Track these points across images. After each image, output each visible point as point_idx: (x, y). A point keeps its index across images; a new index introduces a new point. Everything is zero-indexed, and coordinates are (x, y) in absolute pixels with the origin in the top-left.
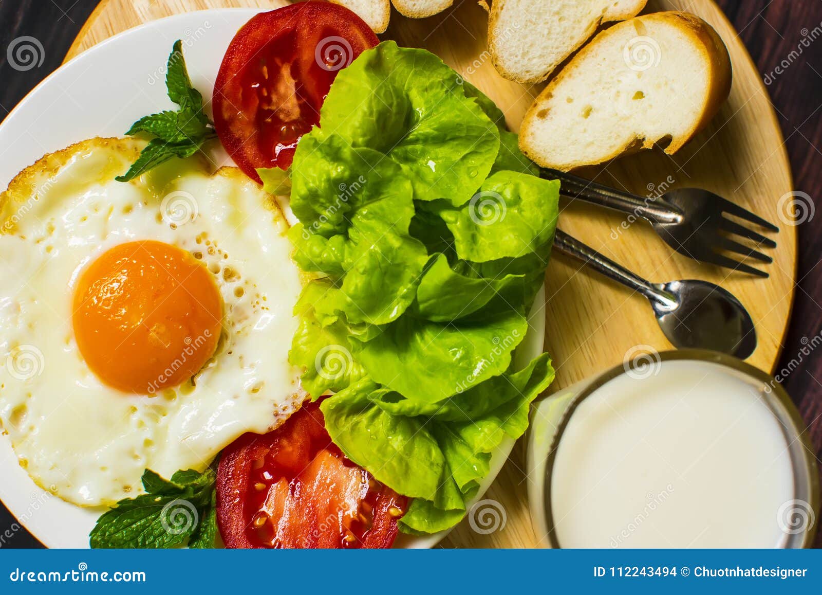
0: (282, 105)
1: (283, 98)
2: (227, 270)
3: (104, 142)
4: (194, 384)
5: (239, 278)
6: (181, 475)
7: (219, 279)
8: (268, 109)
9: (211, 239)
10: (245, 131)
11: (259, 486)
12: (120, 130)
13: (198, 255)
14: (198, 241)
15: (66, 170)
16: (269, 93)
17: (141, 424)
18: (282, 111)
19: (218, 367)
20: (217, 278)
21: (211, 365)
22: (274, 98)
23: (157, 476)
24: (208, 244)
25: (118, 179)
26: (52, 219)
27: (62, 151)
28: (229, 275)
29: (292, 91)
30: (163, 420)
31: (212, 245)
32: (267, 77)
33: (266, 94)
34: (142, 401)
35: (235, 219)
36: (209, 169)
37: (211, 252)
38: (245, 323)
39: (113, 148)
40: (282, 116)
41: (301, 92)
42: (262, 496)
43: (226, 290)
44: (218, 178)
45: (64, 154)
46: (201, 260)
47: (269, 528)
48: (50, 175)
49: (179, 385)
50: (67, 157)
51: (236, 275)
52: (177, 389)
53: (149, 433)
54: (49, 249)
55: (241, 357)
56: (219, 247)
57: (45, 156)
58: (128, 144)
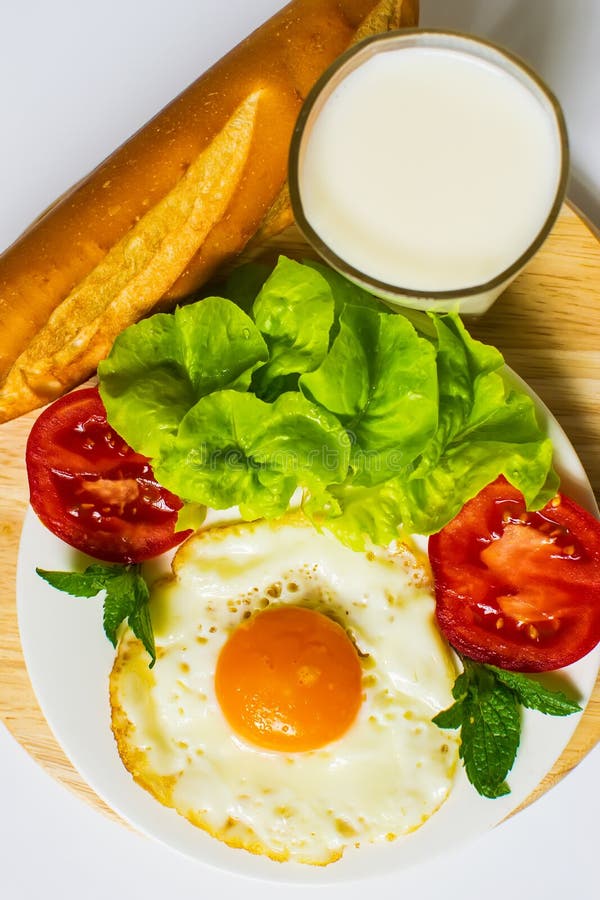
0: (123, 495)
1: (116, 492)
2: (269, 592)
3: (116, 669)
4: (367, 656)
5: (279, 583)
6: (456, 693)
7: (273, 600)
8: (125, 508)
9: (236, 598)
10: (142, 535)
11: (499, 624)
12: (110, 652)
13: (247, 615)
14: (235, 611)
15: (131, 714)
16: (108, 505)
17: (389, 717)
18: (127, 496)
19: (358, 628)
20: (273, 604)
21: (353, 635)
22: (113, 502)
23: (442, 713)
24: (239, 603)
25: (151, 666)
26: (173, 740)
27: (112, 712)
28: (274, 592)
29: (110, 483)
30: (390, 695)
31: (241, 599)
32: (93, 505)
33: (109, 509)
34: (368, 709)
35: (226, 569)
36: (170, 579)
37: (248, 602)
38: (323, 590)
39: (124, 664)
40: (133, 498)
41: (112, 476)
42: (510, 622)
43: (286, 597)
44: (179, 573)
45: (115, 710)
46: (252, 614)
47: (542, 625)
48: (133, 730)
49: (363, 670)
50: (119, 709)
51: (277, 586)
52: (366, 673)
53: (400, 711)
54: (200, 753)
55: (355, 604)
56: (246, 593)
57: (113, 729)
58: (125, 648)
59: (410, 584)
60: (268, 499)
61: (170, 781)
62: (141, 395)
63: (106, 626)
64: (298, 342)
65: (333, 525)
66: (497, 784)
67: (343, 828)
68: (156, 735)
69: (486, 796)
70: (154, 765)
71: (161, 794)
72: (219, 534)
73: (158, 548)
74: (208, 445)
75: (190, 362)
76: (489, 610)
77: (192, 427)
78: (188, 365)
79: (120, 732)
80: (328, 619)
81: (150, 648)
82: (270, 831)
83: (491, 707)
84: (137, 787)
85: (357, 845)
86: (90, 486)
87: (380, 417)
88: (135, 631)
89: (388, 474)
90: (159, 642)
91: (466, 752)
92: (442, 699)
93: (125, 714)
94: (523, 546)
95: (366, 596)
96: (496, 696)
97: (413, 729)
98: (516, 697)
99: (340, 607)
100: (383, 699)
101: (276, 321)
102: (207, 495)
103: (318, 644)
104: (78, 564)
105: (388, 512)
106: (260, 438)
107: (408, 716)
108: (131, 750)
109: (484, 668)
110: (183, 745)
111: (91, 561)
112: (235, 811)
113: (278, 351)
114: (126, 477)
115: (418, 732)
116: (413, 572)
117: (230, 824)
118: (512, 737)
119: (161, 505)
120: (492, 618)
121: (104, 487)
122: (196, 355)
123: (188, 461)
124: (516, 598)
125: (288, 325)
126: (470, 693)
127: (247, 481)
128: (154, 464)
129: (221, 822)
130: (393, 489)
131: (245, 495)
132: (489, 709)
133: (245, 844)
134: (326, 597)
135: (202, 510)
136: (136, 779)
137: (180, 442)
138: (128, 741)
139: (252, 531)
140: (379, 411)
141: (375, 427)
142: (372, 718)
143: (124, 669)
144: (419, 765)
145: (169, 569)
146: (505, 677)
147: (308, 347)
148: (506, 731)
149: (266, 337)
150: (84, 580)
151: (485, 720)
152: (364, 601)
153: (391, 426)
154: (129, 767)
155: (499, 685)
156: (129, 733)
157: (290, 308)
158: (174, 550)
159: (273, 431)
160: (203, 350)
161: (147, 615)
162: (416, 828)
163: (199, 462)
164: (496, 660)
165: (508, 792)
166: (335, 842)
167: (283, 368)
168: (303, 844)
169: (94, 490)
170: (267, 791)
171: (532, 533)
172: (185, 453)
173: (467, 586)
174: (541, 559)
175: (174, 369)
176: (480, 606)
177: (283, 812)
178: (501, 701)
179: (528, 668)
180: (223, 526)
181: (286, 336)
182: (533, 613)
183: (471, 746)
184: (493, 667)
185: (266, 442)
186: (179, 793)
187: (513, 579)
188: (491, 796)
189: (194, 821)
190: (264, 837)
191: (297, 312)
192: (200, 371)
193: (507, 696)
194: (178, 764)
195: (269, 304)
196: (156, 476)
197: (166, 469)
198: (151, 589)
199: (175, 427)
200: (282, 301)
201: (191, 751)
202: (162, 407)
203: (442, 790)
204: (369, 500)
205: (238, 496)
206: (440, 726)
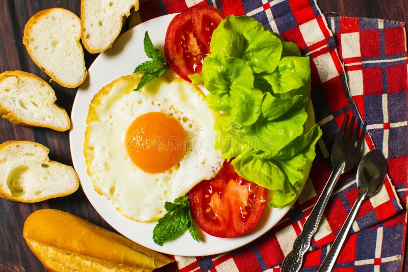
0: (193, 50)
1: (193, 46)
2: (184, 118)
3: (125, 78)
4: (179, 165)
5: (189, 120)
8: (188, 52)
10: (180, 63)
12: (130, 72)
13: (171, 115)
14: (170, 109)
15: (113, 91)
16: (187, 45)
17: (162, 185)
19: (188, 157)
20: (181, 122)
21: (185, 156)
22: (189, 47)
25: (134, 90)
26: (111, 112)
27: (110, 84)
28: (185, 120)
29: (195, 43)
30: (170, 182)
31: (176, 109)
32: (184, 40)
34: (160, 176)
35: (184, 98)
36: (169, 80)
37: (176, 112)
39: (129, 80)
40: (193, 54)
41: (199, 43)
43: (185, 126)
44: (173, 83)
50: (112, 86)
52: (173, 169)
53: (165, 188)
54: (112, 124)
56: (179, 110)
57: (103, 88)
58: (135, 77)
59: (212, 167)
61: (96, 118)
63: (139, 66)
67: (112, 191)
70: (99, 109)
71: (90, 118)
73: (178, 71)
79: (104, 91)
81: (139, 86)
82: (97, 164)
85: (109, 199)
88: (143, 77)
90: (144, 89)
93: (111, 89)
97: (162, 197)
100: (167, 180)
102: (209, 81)
106: (239, 90)
107: (165, 192)
108: (99, 98)
110: (111, 117)
114: (200, 48)
117: (92, 148)
128: (209, 56)
129: (91, 145)
133: (87, 158)
135: (202, 83)
136: (90, 106)
138: (102, 95)
142: (158, 179)
144: (150, 206)
145: (172, 78)
152: (199, 154)
154: (93, 101)
156: (105, 94)
159: (244, 93)
162: (126, 217)
163: (220, 71)
166: (106, 190)
168: (99, 179)
169: (191, 37)
170: (111, 156)
172: (220, 64)
181: (281, 75)
189: (86, 134)
190: (94, 163)
196: (206, 58)
197: (210, 61)
201: (111, 121)
205: (214, 92)
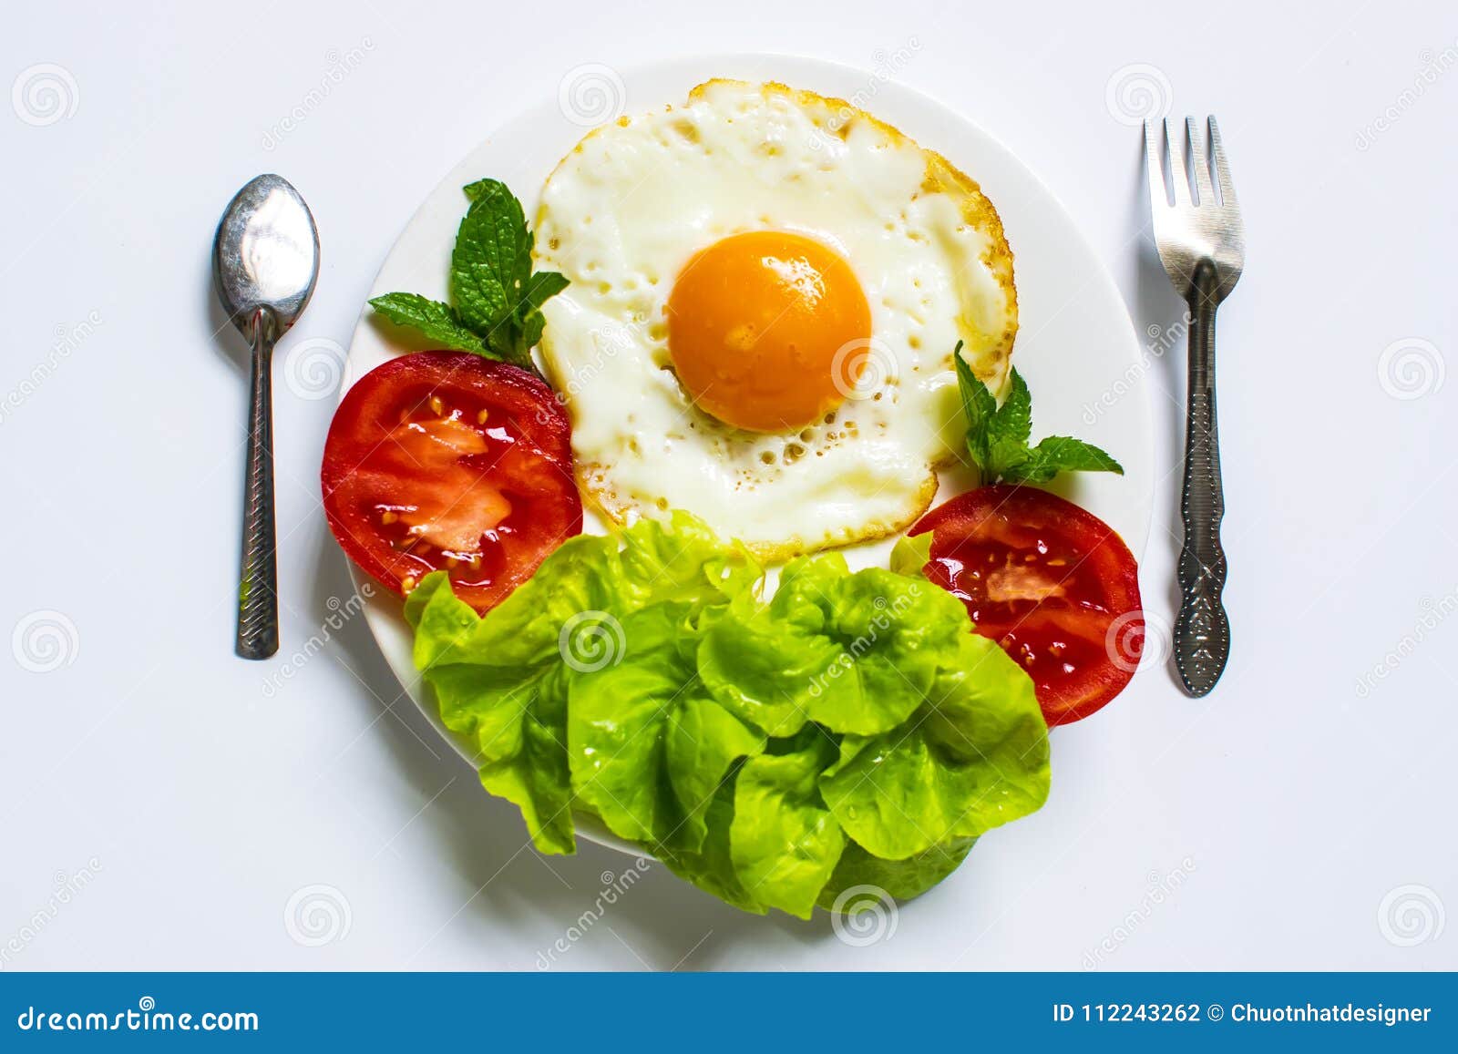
0: (1009, 579)
1: (1019, 583)
2: (801, 450)
3: (1009, 337)
4: (663, 368)
5: (787, 463)
6: (540, 321)
7: (795, 440)
8: (1006, 561)
9: (846, 441)
10: (981, 524)
11: (484, 415)
12: (1020, 359)
13: (830, 419)
14: (848, 424)
15: (987, 279)
16: (1029, 564)
17: (631, 285)
18: (1003, 576)
19: (676, 405)
20: (795, 434)
21: (682, 396)
22: (1022, 569)
23: (557, 292)
24: (842, 435)
25: (960, 344)
26: (928, 242)
27: (1013, 278)
28: (794, 451)
29: (1026, 594)
30: (630, 315)
31: (839, 440)
32: (1050, 563)
33: (1027, 559)
34: (660, 295)
35: (862, 481)
36: (941, 465)
37: (830, 437)
38: (726, 455)
39: (1000, 345)
40: (995, 576)
41: (1024, 605)
42: (469, 419)
43: (777, 445)
44: (927, 474)
45: (1008, 282)
46: (823, 421)
47: (425, 415)
48: (984, 254)
49: (667, 348)
50: (1003, 283)
51: (789, 460)
52: (663, 344)
53: (617, 294)
54: (890, 227)
55: (682, 438)
56: (834, 449)
57: (1011, 255)
58: (1000, 367)
59: (608, 467)
60: (810, 587)
61: (930, 186)
62: (992, 718)
63: (1027, 397)
64: (777, 800)
65: (716, 547)
66: (482, 199)
67: (689, 131)
68: (951, 249)
69: (497, 183)
70: (952, 207)
71: (941, 169)
72: (873, 529)
73: (959, 507)
74: (896, 657)
75: (928, 767)
76: (499, 434)
77: (917, 680)
78: (931, 765)
79: (1000, 251)
80: (719, 418)
81: (964, 369)
82: (789, 124)
83: (491, 302)
84: (974, 178)
85: (669, 109)
86: (1054, 590)
87: (654, 696)
88: (985, 391)
89: (640, 618)
90: (952, 378)
91: (525, 240)
92: (558, 311)
93: (995, 276)
94: (453, 523)
95: (667, 449)
96: (486, 317)
97: (598, 270)
98: (458, 317)
99: (702, 433)
100: (639, 307)
101: (810, 827)
102: (892, 587)
103: (729, 382)
104: (1070, 483)
105: (639, 566)
106: (823, 669)
107: (605, 287)
108: (984, 227)
109: (503, 355)
110: (914, 236)
111: (1051, 487)
112: (838, 149)
113: (806, 785)
114: (1004, 604)
115: (591, 266)
116: (604, 484)
117: (844, 131)
118: (463, 262)
119: (955, 566)
120: (493, 423)
121: (1036, 590)
122: (920, 779)
123: (921, 632)
124: (460, 452)
125: (792, 822)
126: (522, 320)
127: (839, 609)
128: (967, 624)
129: (856, 133)
130: (632, 598)
131: (841, 590)
132: (494, 300)
133: (822, 104)
134: (722, 446)
135: (897, 565)
136: (975, 187)
137: (931, 659)
138: (991, 241)
139: (828, 536)
140: (654, 704)
141: (661, 683)
142: (654, 282)
143: (999, 338)
144: (588, 220)
145: (941, 478)
146: (475, 345)
147: (763, 792)
148: (471, 271)
149: (822, 806)
150: (1061, 461)
151: (499, 285)
152: (669, 442)
153: (636, 684)
154: (987, 204)
155: (481, 333)
156: (989, 252)
157: (791, 847)
158: (934, 506)
159: (804, 682)
160: (910, 786)
161: (970, 414)
162: (591, 134)
163: (906, 633)
164: (487, 366)
165: (466, 188)
166: (699, 114)
167: (795, 763)
168: (742, 108)
169: (1049, 585)
170: (796, 178)
171: (440, 541)
172: (926, 644)
173: (530, 467)
174: (429, 506)
175: (948, 757)
176: (511, 440)
177: (772, 150)
178: (480, 312)
179: (444, 356)
180: (869, 540)
181: (795, 808)
182: (437, 432)
183: (518, 247)
184: (490, 357)
185: (814, 665)
186: (916, 172)
187: (465, 479)
188: (490, 183)
189: (894, 132)
190: (796, 113)
191: (780, 841)
192: (913, 757)
193: (471, 317)
194: (919, 210)
195: (821, 849)
196: (964, 609)
197: (950, 619)
198: (965, 452)
199: (941, 678)
200: (802, 855)
201: (901, 228)
202: (962, 704)
203: (554, 188)
204: (666, 581)
205: (849, 588)
206: (559, 275)
